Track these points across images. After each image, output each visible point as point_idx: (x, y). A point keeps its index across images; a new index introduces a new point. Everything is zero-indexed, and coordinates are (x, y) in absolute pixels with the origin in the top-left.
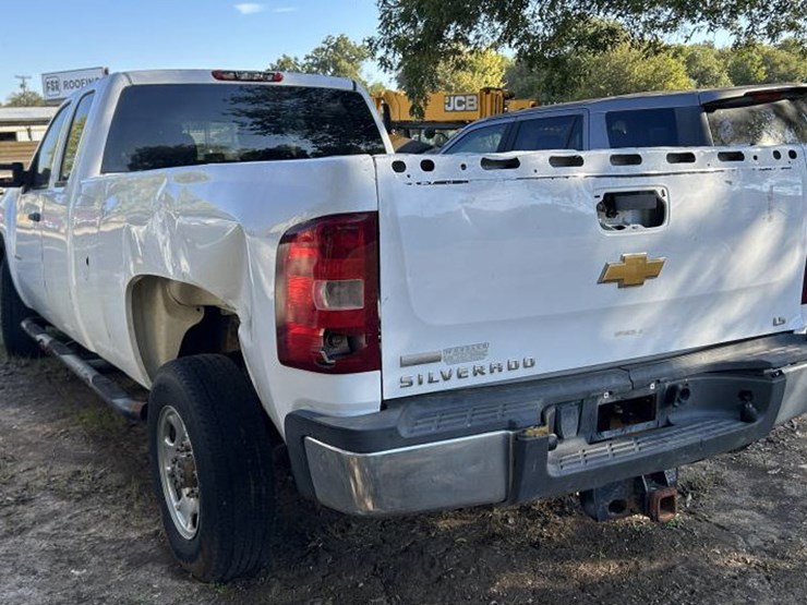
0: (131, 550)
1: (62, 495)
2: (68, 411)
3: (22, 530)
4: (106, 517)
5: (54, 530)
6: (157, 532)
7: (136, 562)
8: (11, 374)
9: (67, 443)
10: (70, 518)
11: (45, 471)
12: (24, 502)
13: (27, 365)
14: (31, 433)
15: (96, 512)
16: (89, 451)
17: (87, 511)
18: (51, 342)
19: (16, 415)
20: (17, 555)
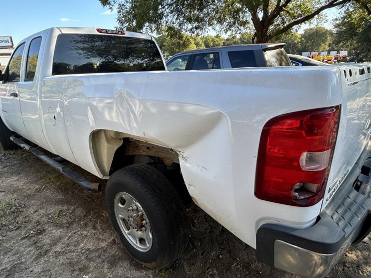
0: (107, 255)
1: (58, 226)
2: (42, 176)
3: (47, 252)
4: (86, 236)
5: (62, 249)
6: (114, 240)
7: (113, 263)
8: (8, 159)
9: (48, 193)
10: (68, 239)
11: (44, 212)
12: (40, 233)
13: (14, 154)
14: (29, 189)
15: (79, 233)
16: (60, 196)
17: (75, 233)
18: (30, 148)
19: (18, 180)
20: (50, 270)
